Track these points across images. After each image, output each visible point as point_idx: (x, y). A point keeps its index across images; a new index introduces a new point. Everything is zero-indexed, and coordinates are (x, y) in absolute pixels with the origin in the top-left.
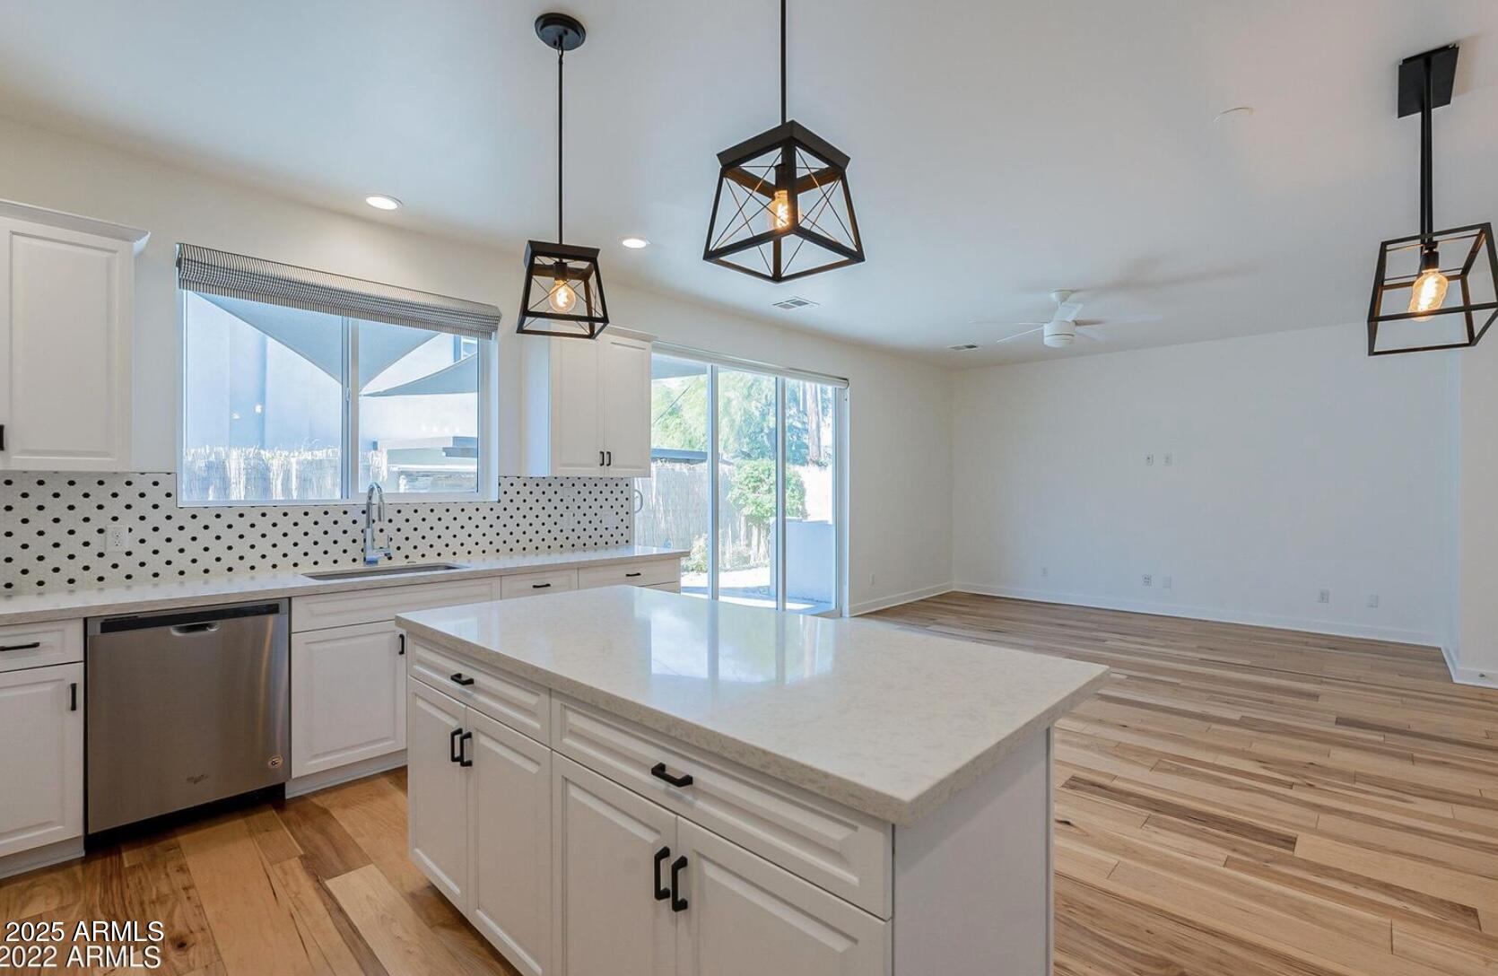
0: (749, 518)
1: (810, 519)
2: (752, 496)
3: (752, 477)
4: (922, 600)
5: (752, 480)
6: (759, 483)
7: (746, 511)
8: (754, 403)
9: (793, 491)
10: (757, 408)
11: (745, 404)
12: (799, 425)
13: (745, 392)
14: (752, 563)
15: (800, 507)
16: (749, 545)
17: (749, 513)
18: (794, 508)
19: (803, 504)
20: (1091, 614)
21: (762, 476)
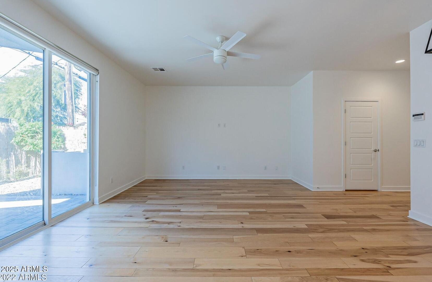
0: (27, 152)
1: (68, 151)
2: (30, 140)
3: (31, 131)
4: (134, 186)
5: (31, 132)
6: (35, 134)
7: (26, 148)
8: (36, 104)
9: (58, 138)
10: (38, 105)
11: (31, 103)
12: (62, 116)
13: (31, 98)
14: (30, 175)
15: (63, 146)
16: (28, 166)
17: (28, 149)
18: (59, 146)
19: (64, 144)
20: (205, 182)
21: (38, 130)
